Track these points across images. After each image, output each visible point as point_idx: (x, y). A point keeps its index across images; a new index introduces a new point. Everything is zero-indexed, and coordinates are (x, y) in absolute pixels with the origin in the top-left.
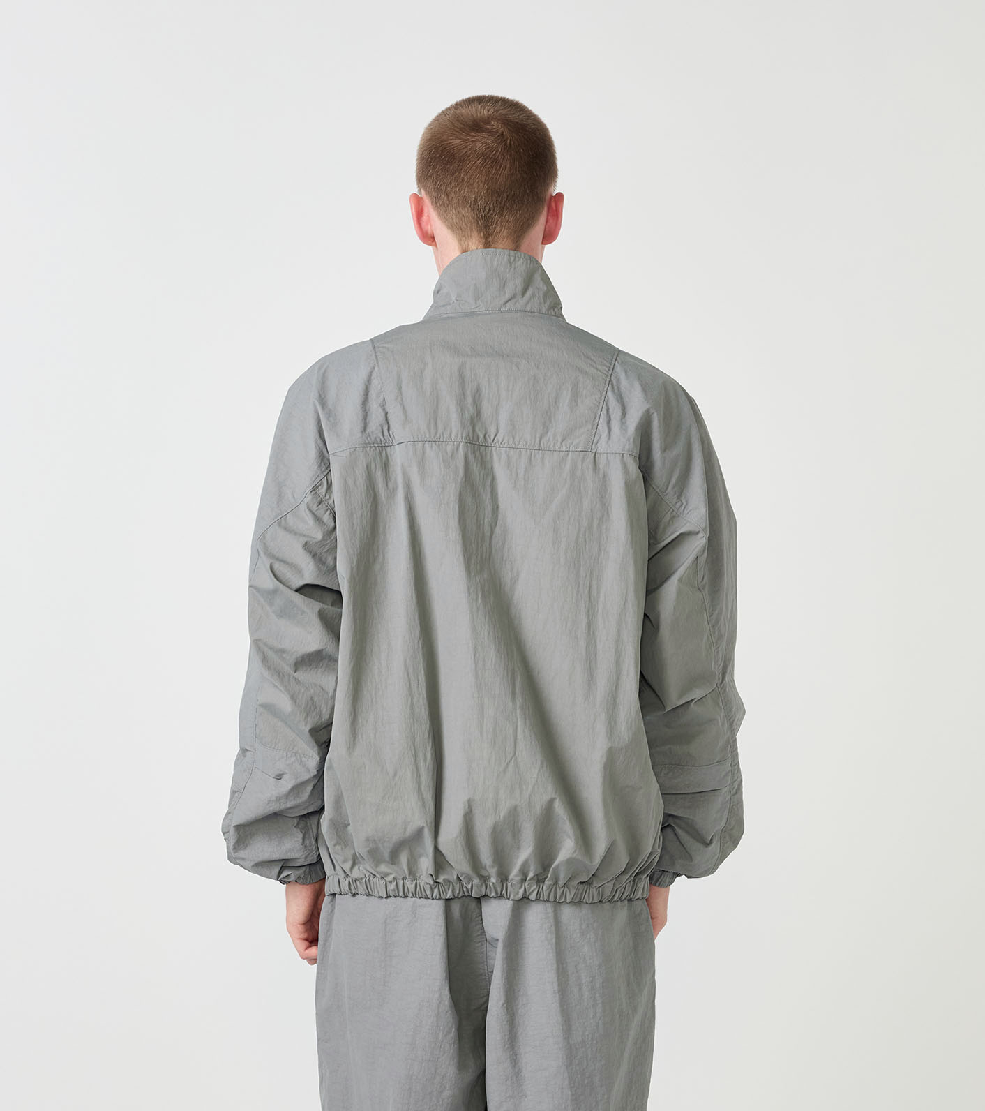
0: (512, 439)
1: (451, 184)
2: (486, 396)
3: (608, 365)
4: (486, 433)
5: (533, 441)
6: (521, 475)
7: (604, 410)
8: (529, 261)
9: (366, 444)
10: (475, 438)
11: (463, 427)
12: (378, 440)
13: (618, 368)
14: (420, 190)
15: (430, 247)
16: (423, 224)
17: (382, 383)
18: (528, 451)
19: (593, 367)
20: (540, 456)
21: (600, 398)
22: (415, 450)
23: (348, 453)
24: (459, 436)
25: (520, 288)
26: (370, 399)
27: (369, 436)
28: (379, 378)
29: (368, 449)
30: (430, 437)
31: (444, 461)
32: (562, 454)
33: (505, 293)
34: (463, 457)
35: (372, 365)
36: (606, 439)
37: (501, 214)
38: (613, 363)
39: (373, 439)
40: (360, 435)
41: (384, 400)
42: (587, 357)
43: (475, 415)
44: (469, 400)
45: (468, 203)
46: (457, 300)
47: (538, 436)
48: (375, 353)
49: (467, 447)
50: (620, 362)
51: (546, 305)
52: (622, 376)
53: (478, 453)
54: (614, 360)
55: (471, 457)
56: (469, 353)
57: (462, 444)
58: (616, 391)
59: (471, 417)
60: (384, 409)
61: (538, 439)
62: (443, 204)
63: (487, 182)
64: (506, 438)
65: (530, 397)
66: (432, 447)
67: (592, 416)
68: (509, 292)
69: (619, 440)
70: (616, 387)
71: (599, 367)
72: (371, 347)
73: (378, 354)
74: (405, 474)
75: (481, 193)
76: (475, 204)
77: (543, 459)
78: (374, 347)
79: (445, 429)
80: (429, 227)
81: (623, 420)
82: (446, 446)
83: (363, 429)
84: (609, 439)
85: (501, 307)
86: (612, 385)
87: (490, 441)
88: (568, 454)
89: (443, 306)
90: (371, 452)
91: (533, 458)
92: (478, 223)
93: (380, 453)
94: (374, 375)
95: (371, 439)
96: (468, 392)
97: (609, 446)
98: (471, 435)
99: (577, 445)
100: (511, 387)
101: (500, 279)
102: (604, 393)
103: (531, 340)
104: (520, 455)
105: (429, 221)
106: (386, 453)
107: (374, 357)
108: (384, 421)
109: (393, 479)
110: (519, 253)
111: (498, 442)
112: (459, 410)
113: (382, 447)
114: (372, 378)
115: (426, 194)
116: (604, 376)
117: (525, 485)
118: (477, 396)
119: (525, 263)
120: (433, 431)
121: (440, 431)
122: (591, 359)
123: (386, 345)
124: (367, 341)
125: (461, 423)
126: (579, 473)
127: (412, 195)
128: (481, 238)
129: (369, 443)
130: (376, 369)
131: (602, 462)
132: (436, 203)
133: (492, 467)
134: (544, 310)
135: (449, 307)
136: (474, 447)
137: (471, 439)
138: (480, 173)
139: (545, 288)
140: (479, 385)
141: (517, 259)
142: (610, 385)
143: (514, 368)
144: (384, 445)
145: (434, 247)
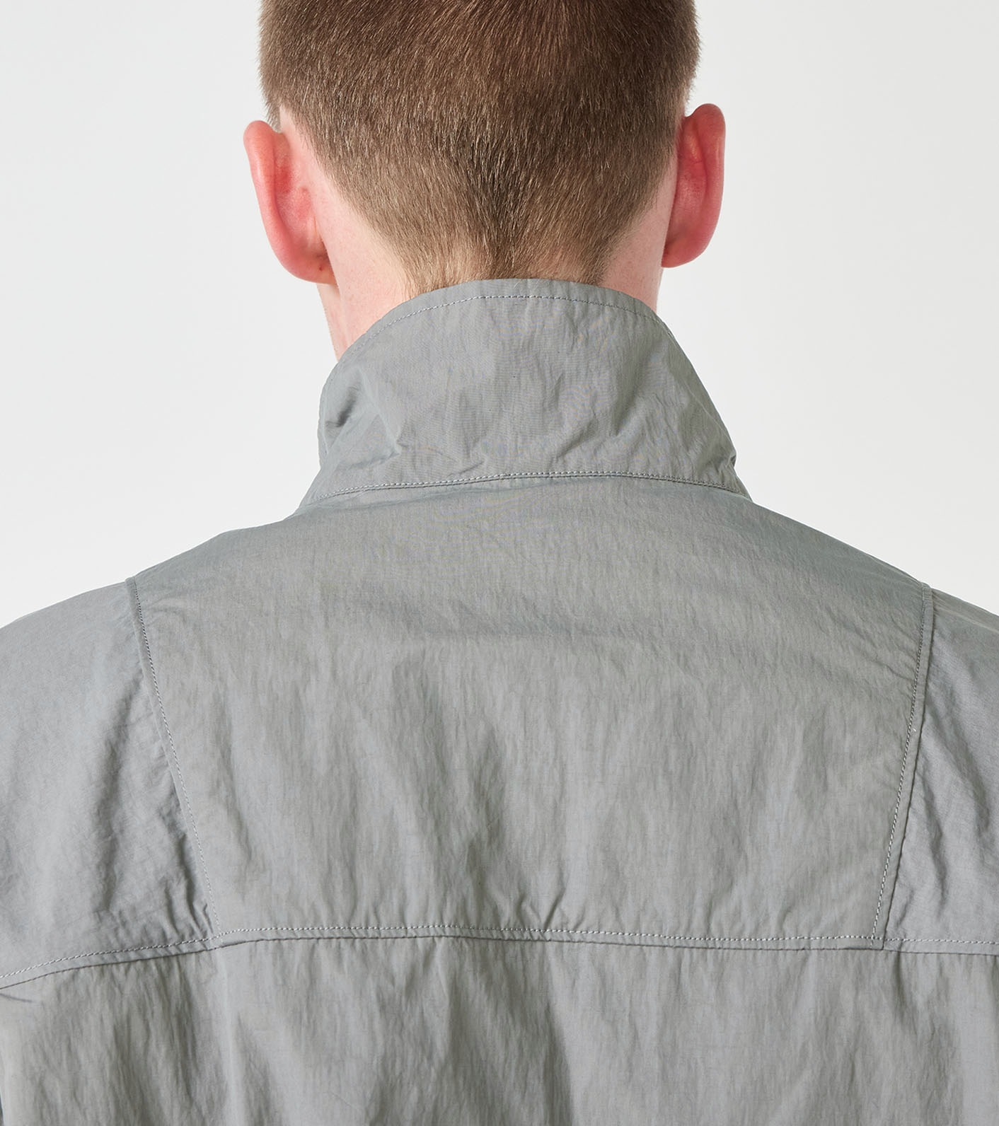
0: (610, 914)
1: (379, 82)
2: (519, 769)
3: (913, 646)
4: (522, 898)
5: (684, 920)
6: (650, 1035)
7: (919, 804)
8: (630, 317)
9: (113, 953)
10: (488, 919)
11: (445, 882)
12: (155, 934)
13: (946, 657)
14: (274, 111)
15: (312, 287)
16: (292, 216)
17: (166, 735)
18: (669, 951)
19: (864, 654)
20: (711, 967)
21: (902, 762)
22: (284, 966)
23: (49, 987)
24: (432, 917)
25: (606, 402)
26: (124, 793)
27: (124, 924)
28: (153, 718)
29: (119, 972)
30: (333, 921)
31: (383, 1008)
32: (786, 960)
33: (560, 417)
34: (445, 990)
35: (128, 676)
36: (935, 903)
37: (545, 170)
38: (927, 636)
39: (136, 933)
40: (88, 922)
41: (173, 792)
42: (843, 623)
43: (485, 834)
44: (462, 787)
45: (437, 142)
46: (405, 447)
47: (700, 900)
48: (142, 632)
49: (461, 953)
50: (946, 632)
51: (692, 454)
52: (962, 683)
53: (497, 969)
54: (928, 627)
55: (474, 986)
56: (456, 626)
57: (441, 945)
58: (949, 733)
59: (471, 846)
60: (172, 826)
61: (699, 913)
62: (359, 150)
63: (497, 74)
64: (591, 916)
65: (666, 770)
66: (339, 958)
67: (881, 825)
68: (572, 416)
69: (980, 908)
70: (946, 722)
71: (886, 656)
72: (127, 608)
73: (152, 633)
74: (249, 1052)
75: (480, 108)
76: (461, 145)
77: (719, 978)
78: (138, 611)
79: (382, 893)
80: (310, 224)
81: (985, 835)
82: (387, 951)
83: (99, 899)
84: (943, 902)
85: (550, 465)
86: (935, 715)
87: (536, 922)
88: (805, 960)
89: (361, 465)
90: (130, 983)
91: (685, 977)
92: (471, 206)
93: (164, 979)
94: (138, 708)
95: (128, 933)
96: (458, 762)
97: (946, 928)
98: (472, 910)
99: (836, 929)
100: (600, 735)
101: (543, 378)
102: (913, 742)
103: (656, 572)
104: (642, 966)
105: (307, 206)
106: (183, 977)
107: (136, 644)
108: (173, 870)
109: (208, 1068)
110: (599, 293)
111: (563, 925)
112: (430, 825)
113: (167, 958)
114: (133, 717)
115: (298, 122)
116: (905, 687)
117: (663, 1070)
118: (488, 772)
119: (618, 322)
120: (341, 902)
121: (365, 904)
122: (857, 631)
123: (179, 603)
124: (116, 587)
125: (438, 870)
126: (846, 1025)
127: (252, 125)
128: (481, 251)
129: (123, 949)
130: (145, 688)
131: (922, 985)
132: (333, 147)
133: (548, 1010)
134: (686, 472)
135: (379, 470)
136: (484, 952)
137: (473, 923)
138: (478, 44)
139: (685, 401)
140: (491, 733)
141: (593, 309)
142: (928, 717)
143: (608, 669)
144: (173, 951)
145: (325, 286)
